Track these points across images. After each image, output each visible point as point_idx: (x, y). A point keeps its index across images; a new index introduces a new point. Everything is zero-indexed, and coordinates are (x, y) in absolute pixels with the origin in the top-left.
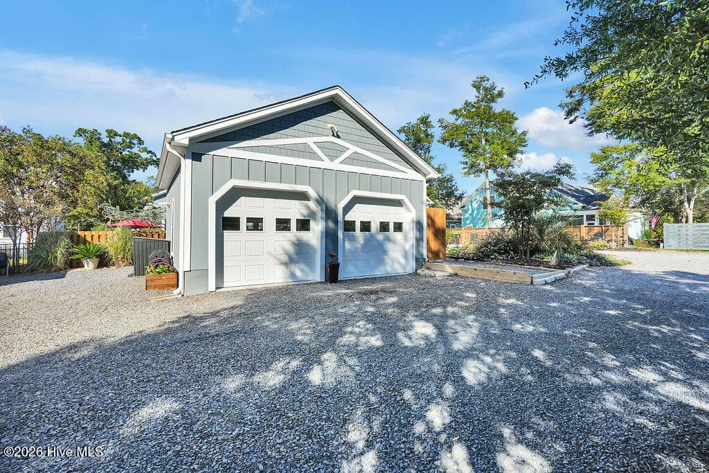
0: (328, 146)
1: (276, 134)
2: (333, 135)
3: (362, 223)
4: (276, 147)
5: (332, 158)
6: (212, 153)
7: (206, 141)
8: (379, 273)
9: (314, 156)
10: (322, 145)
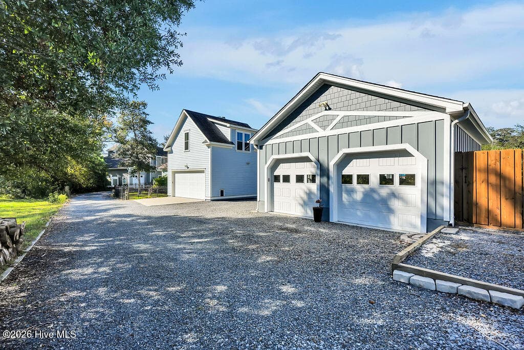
0: (322, 119)
1: (291, 124)
2: (326, 110)
3: (359, 176)
4: (291, 131)
5: (324, 128)
6: (266, 144)
7: (264, 139)
8: (381, 226)
9: (312, 130)
10: (318, 120)
